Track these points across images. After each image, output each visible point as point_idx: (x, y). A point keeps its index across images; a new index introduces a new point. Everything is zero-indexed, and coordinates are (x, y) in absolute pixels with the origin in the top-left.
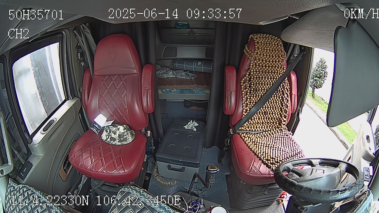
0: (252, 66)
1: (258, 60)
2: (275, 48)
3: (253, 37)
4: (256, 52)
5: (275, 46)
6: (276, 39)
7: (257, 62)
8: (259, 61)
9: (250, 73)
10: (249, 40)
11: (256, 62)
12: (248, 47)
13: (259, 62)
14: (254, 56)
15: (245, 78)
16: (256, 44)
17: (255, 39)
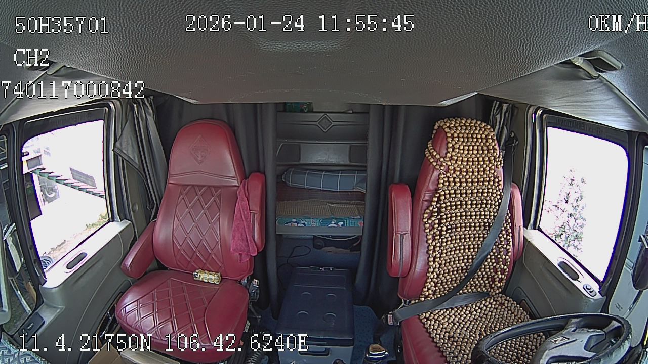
0: (443, 183)
1: (452, 172)
2: (482, 144)
3: (442, 124)
4: (449, 155)
5: (482, 141)
6: (484, 127)
7: (450, 175)
8: (454, 173)
9: (439, 198)
10: (434, 132)
11: (448, 175)
12: (432, 146)
13: (454, 176)
14: (444, 164)
15: (431, 208)
16: (450, 140)
17: (447, 130)
